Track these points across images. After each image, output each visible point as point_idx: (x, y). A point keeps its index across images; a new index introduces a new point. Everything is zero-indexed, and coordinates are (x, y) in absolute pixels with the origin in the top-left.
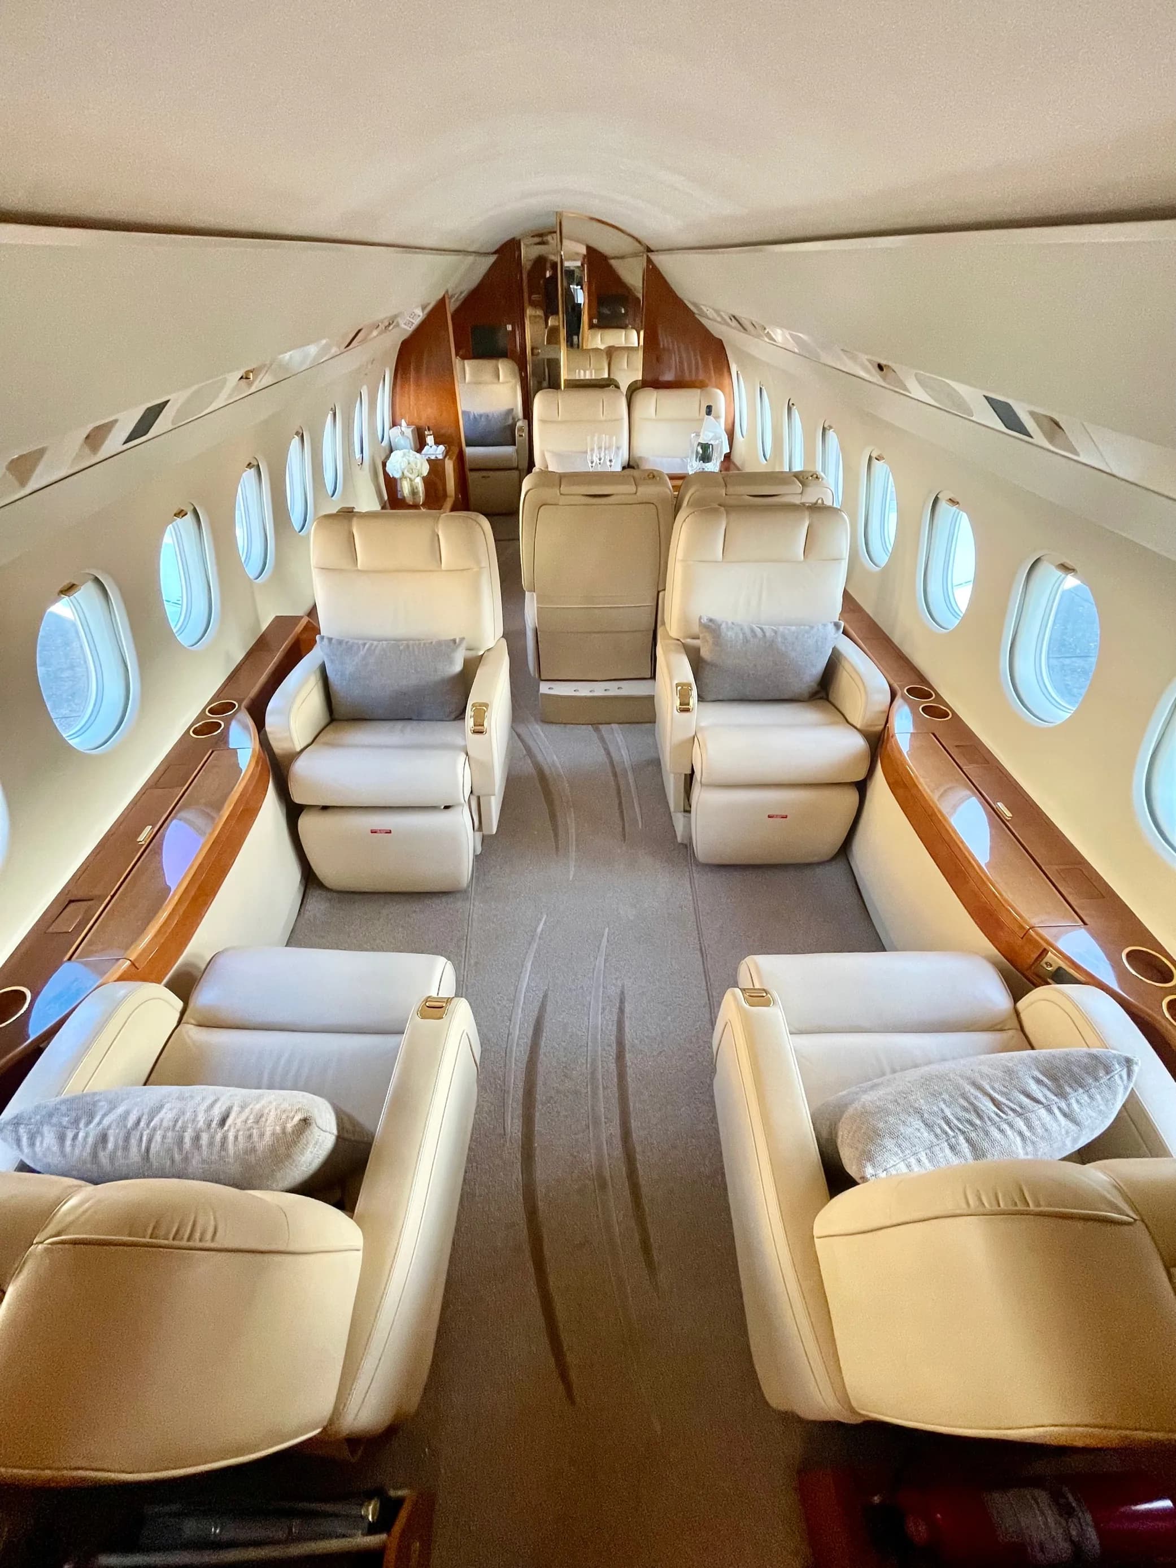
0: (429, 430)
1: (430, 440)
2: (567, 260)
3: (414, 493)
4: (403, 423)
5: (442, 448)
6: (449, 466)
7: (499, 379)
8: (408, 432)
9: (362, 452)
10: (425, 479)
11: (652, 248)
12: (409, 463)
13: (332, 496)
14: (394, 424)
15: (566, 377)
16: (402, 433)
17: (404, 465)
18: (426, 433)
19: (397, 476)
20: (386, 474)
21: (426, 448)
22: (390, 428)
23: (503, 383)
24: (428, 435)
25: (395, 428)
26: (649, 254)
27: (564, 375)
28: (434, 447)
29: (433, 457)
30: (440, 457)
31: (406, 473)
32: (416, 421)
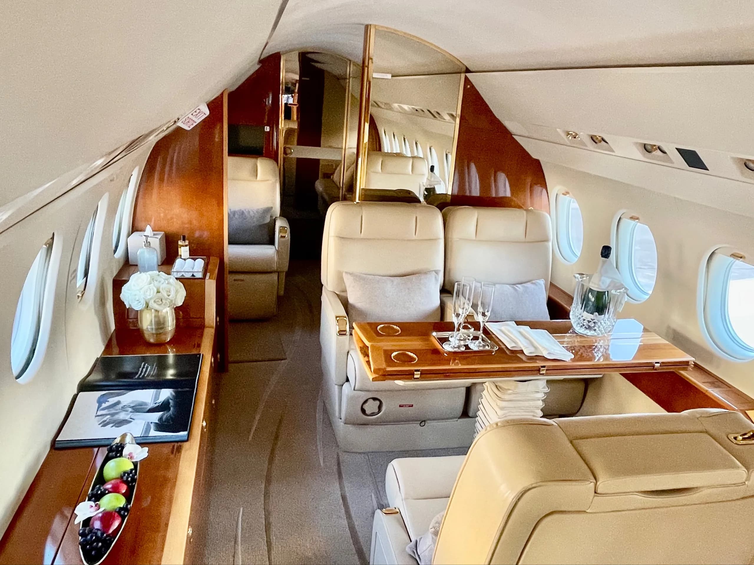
0: (184, 240)
1: (184, 251)
2: (374, 72)
3: (160, 324)
4: (149, 230)
5: (200, 263)
6: (211, 286)
7: (257, 178)
8: (156, 242)
9: (86, 274)
10: (177, 309)
11: (471, 69)
12: (158, 292)
13: (18, 377)
14: (134, 228)
15: (363, 187)
16: (148, 244)
17: (151, 294)
18: (180, 243)
19: (137, 307)
20: (118, 303)
21: (178, 261)
22: (129, 235)
23: (259, 181)
24: (183, 246)
25: (135, 234)
26: (467, 74)
27: (361, 184)
28: (190, 261)
29: (188, 275)
30: (199, 275)
31: (152, 304)
32: (164, 224)
